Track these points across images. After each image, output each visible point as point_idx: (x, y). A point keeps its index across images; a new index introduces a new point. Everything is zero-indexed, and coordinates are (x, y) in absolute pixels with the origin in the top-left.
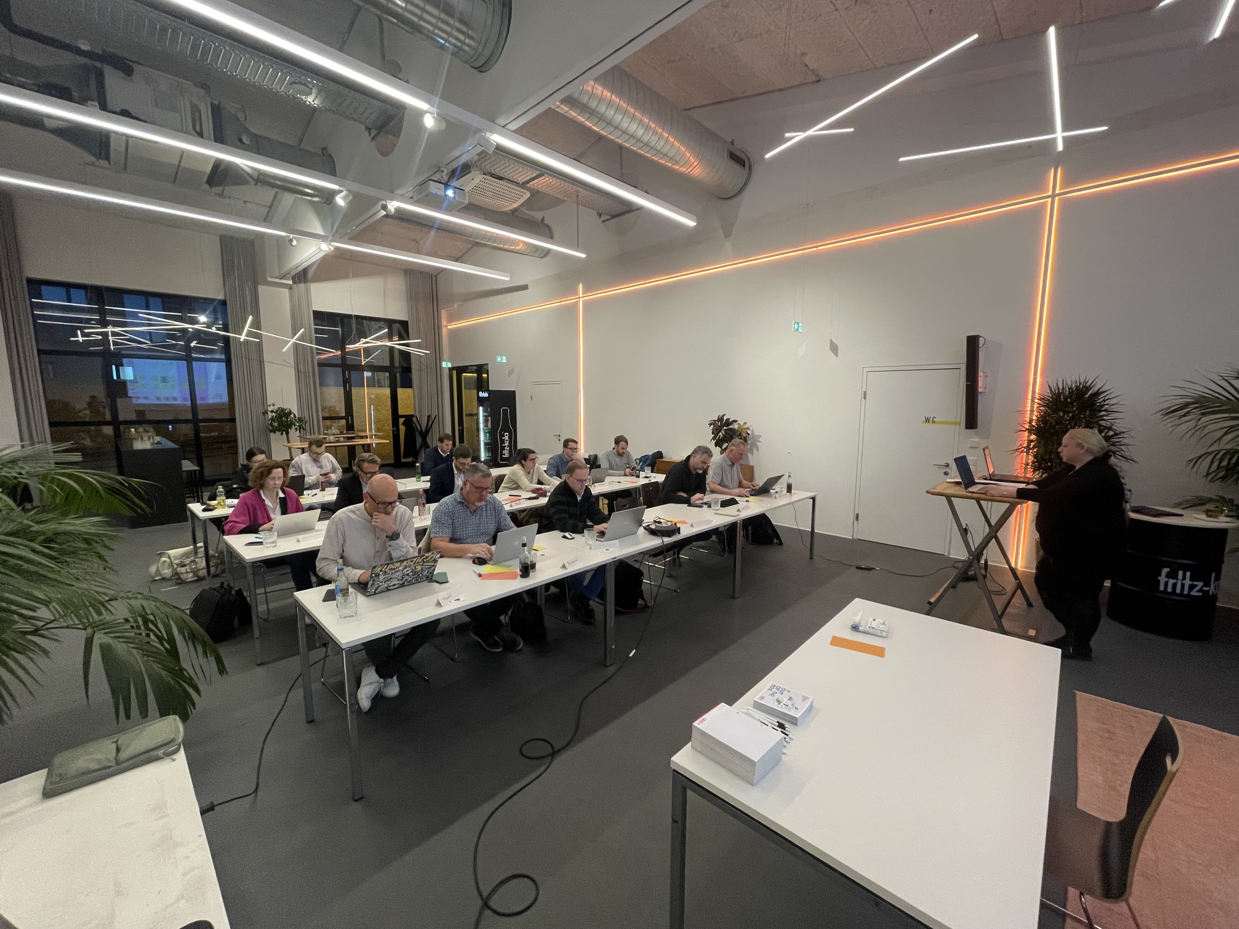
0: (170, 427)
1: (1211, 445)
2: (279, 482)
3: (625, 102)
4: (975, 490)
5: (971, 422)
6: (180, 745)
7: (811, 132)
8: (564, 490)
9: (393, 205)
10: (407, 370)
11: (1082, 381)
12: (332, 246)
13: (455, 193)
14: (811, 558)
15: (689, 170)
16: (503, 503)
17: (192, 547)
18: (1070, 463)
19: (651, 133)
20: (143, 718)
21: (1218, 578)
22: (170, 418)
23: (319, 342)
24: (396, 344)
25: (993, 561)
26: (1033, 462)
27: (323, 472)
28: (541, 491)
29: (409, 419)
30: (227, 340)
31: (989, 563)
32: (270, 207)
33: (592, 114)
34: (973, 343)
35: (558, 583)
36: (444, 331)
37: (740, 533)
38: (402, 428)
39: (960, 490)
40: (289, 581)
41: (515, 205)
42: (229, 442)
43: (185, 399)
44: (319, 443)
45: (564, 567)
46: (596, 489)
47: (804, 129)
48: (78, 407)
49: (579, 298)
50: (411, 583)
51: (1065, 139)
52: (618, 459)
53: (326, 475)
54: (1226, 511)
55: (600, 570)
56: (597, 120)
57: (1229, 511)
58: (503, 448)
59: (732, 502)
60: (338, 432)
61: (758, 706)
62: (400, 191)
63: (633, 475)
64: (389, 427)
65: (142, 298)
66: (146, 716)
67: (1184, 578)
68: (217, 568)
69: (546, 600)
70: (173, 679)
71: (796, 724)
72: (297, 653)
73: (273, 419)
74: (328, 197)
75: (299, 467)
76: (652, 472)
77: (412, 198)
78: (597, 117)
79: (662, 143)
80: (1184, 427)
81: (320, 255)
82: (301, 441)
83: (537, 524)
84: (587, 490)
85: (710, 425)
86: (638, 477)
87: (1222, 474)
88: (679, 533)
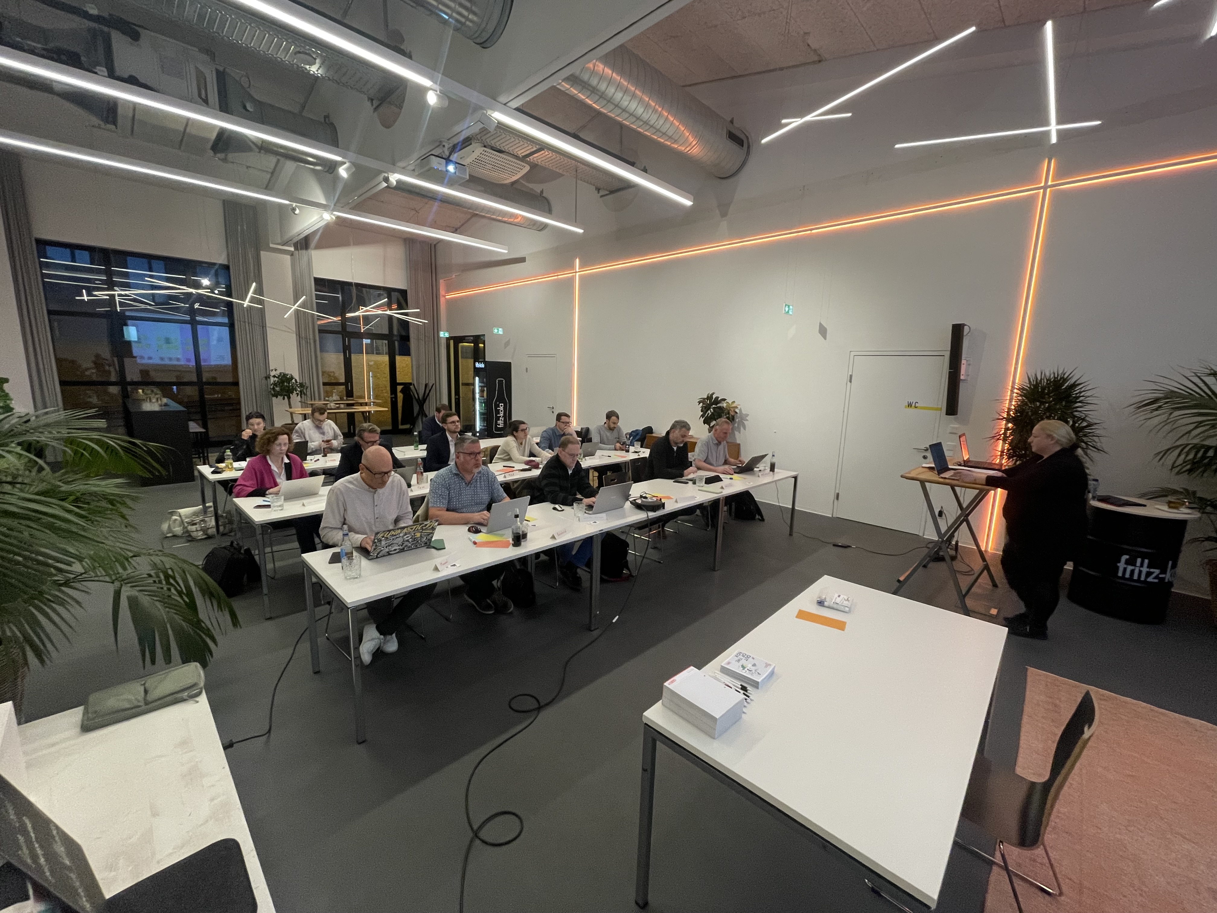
0: (175, 387)
1: (1178, 440)
2: (285, 448)
3: (625, 80)
4: (947, 476)
5: (952, 408)
6: (201, 689)
7: (809, 118)
8: (556, 464)
9: (394, 178)
10: (405, 339)
11: (1060, 372)
12: (334, 215)
13: (456, 168)
14: (791, 535)
15: (688, 149)
16: (496, 474)
17: (201, 506)
18: (1039, 453)
19: (650, 111)
20: (167, 664)
21: (1174, 566)
22: (174, 380)
23: (320, 308)
24: (395, 314)
25: (963, 543)
26: (1008, 450)
27: (325, 439)
28: (533, 463)
29: (407, 387)
30: (230, 305)
31: (959, 544)
32: (272, 173)
33: (592, 92)
34: (958, 331)
35: (549, 552)
36: (442, 301)
37: (723, 509)
38: (400, 396)
39: (933, 476)
40: (293, 541)
41: (514, 178)
42: (232, 404)
43: (189, 360)
44: (322, 411)
45: (553, 537)
46: (586, 463)
47: (802, 116)
48: (85, 365)
49: (576, 272)
50: (410, 549)
51: (1059, 132)
52: (608, 434)
53: (328, 441)
54: (1187, 504)
55: (588, 541)
56: (597, 97)
57: (1189, 503)
58: (498, 418)
59: (717, 479)
60: (338, 398)
61: (725, 671)
62: (401, 164)
63: (623, 450)
64: (387, 394)
65: (145, 261)
66: (170, 662)
67: (1142, 565)
68: (225, 527)
69: (536, 567)
70: (193, 630)
71: (757, 688)
72: (305, 609)
73: (275, 384)
74: (331, 167)
75: (302, 433)
76: (641, 447)
77: (414, 170)
78: (598, 95)
79: (661, 122)
80: (1156, 421)
81: (322, 224)
82: (302, 407)
83: (529, 497)
84: (578, 464)
85: (700, 403)
86: (628, 451)
87: (1188, 467)
88: (664, 508)
